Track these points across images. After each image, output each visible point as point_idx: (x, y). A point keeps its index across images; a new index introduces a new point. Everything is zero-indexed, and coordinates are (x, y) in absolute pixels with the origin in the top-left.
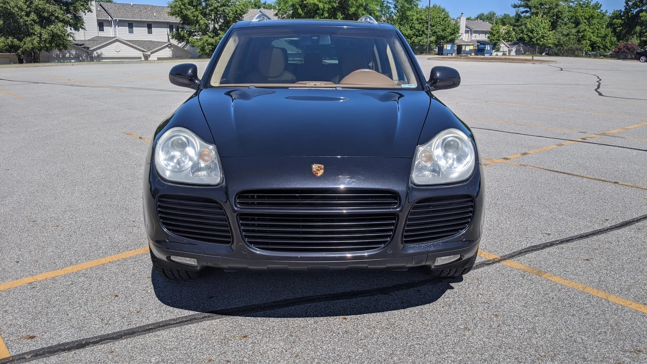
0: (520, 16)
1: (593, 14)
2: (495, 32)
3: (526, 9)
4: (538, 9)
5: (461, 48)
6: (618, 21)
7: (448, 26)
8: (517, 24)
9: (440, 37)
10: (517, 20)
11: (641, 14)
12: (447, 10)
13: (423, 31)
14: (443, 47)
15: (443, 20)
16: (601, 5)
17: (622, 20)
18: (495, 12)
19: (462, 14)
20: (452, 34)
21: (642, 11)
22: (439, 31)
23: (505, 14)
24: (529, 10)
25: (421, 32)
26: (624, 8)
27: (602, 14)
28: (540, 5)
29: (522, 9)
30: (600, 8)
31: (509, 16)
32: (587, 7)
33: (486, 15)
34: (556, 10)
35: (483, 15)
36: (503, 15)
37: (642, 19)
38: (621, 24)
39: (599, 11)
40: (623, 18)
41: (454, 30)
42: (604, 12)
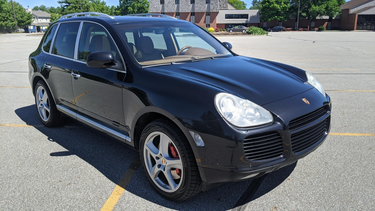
0: (64, 8)
1: (103, 8)
2: (54, 18)
3: (66, 4)
4: (75, 4)
5: (40, 28)
6: (118, 11)
7: (25, 14)
8: (63, 13)
9: (20, 21)
10: (63, 11)
11: (128, 8)
13: (7, 18)
14: (28, 28)
15: (19, 11)
16: (106, 3)
17: (120, 11)
18: (45, 5)
19: (28, 6)
20: (28, 19)
21: (128, 6)
22: (18, 17)
23: (51, 7)
24: (68, 5)
25: (5, 18)
26: (119, 5)
27: (107, 7)
28: (76, 2)
29: (64, 4)
30: (105, 4)
31: (54, 8)
32: (98, 3)
33: (40, 7)
34: (86, 5)
35: (37, 7)
36: (50, 7)
37: (129, 10)
38: (120, 13)
39: (105, 6)
40: (120, 10)
41: (29, 17)
42: (108, 6)
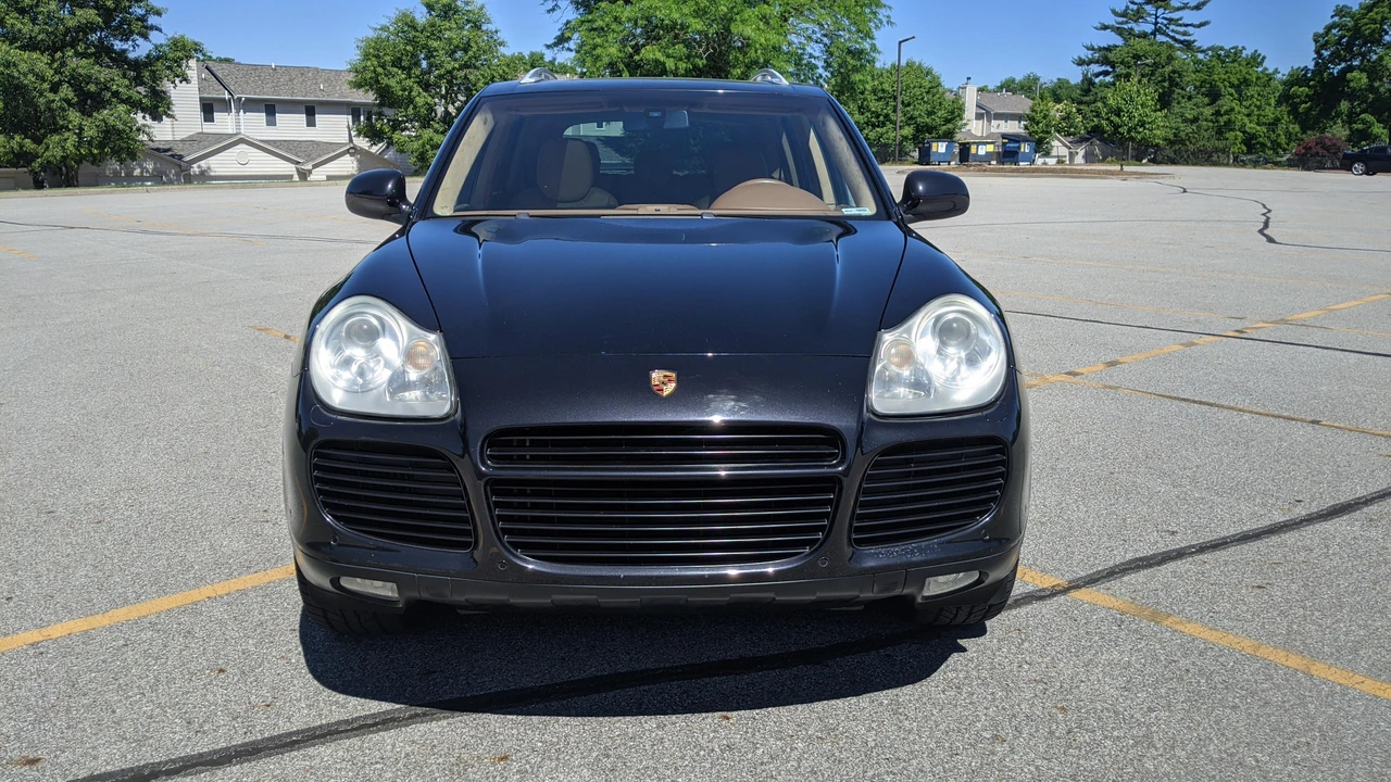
0: (1091, 83)
1: (1248, 77)
2: (1038, 117)
3: (1103, 68)
4: (1129, 67)
5: (969, 149)
6: (1301, 89)
7: (940, 103)
8: (1086, 99)
9: (923, 127)
10: (1086, 92)
11: (1349, 76)
12: (936, 71)
13: (887, 116)
14: (930, 147)
15: (928, 93)
16: (1264, 58)
17: (1309, 87)
18: (1039, 75)
19: (968, 79)
20: (947, 121)
21: (1351, 69)
22: (920, 115)
23: (1059, 79)
24: (1110, 70)
25: (881, 118)
26: (1313, 63)
27: (1267, 75)
28: (1133, 58)
29: (1096, 68)
30: (1261, 63)
31: (1068, 82)
32: (1234, 61)
33: (1020, 82)
34: (1168, 69)
35: (1013, 80)
36: (1056, 81)
37: (1352, 84)
38: (1307, 96)
39: (1260, 69)
40: (1311, 83)
41: (952, 112)
42: (1271, 71)
